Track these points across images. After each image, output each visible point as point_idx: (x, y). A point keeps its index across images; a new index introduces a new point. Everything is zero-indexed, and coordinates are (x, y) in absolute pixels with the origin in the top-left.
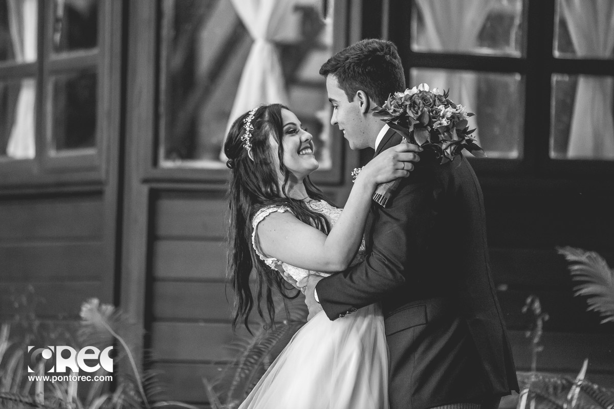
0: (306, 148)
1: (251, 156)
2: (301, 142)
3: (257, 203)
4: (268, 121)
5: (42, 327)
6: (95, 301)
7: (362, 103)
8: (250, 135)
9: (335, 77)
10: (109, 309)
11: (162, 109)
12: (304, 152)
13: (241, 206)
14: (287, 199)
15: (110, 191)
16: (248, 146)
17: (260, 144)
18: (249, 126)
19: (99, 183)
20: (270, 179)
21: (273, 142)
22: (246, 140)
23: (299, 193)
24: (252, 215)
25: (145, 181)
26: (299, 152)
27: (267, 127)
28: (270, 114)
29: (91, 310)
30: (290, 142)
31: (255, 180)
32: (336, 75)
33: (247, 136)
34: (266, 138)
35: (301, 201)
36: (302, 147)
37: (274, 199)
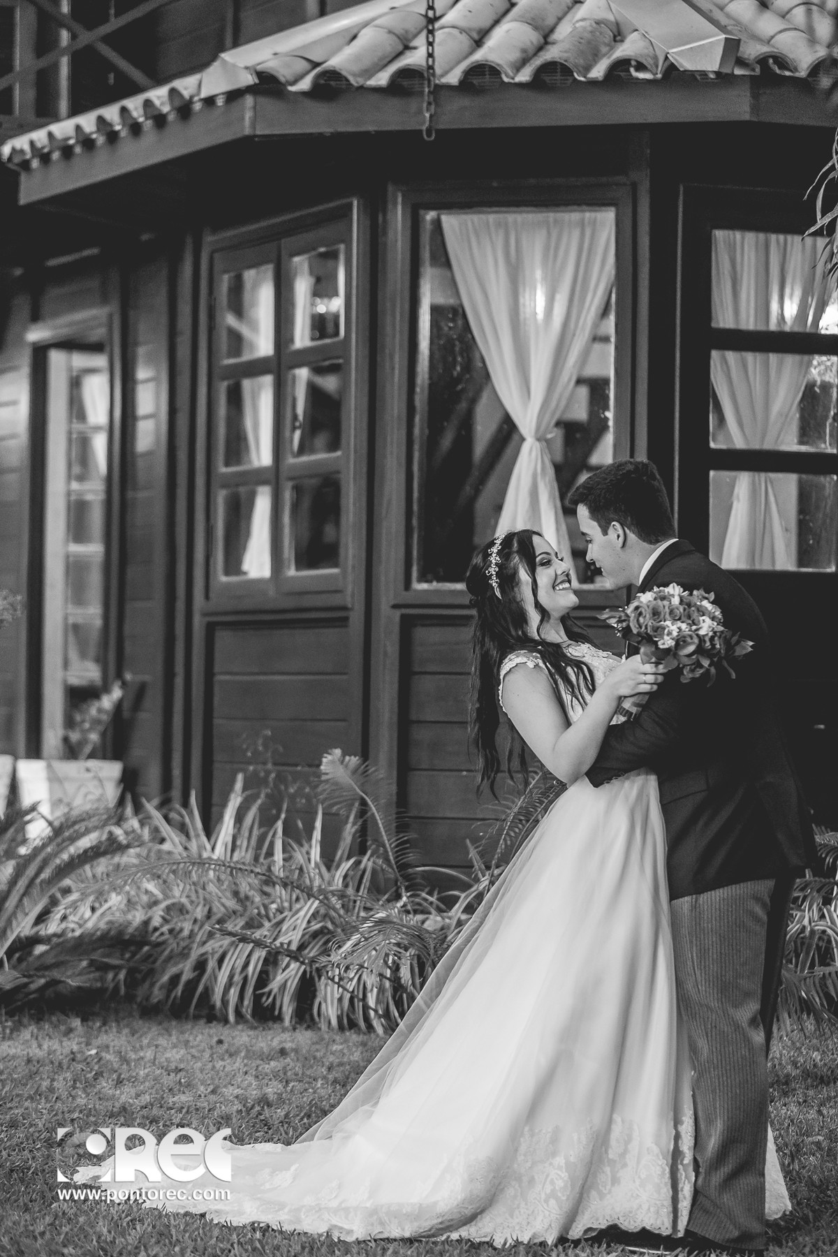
0: (562, 582)
1: (498, 594)
2: (556, 575)
3: (506, 649)
4: (517, 552)
5: (280, 778)
6: (338, 752)
7: (618, 536)
8: (497, 569)
9: (585, 507)
10: (354, 760)
11: (415, 522)
12: (561, 587)
13: (487, 652)
14: (543, 643)
15: (357, 618)
16: (494, 582)
17: (508, 580)
18: (494, 559)
19: (345, 608)
20: (522, 619)
21: (523, 575)
22: (492, 575)
23: (555, 634)
24: (501, 662)
25: (395, 607)
26: (554, 588)
27: (516, 559)
28: (519, 543)
29: (332, 762)
30: (544, 576)
31: (503, 622)
32: (586, 504)
33: (493, 570)
34: (515, 572)
35: (558, 646)
36: (558, 581)
37: (527, 643)
